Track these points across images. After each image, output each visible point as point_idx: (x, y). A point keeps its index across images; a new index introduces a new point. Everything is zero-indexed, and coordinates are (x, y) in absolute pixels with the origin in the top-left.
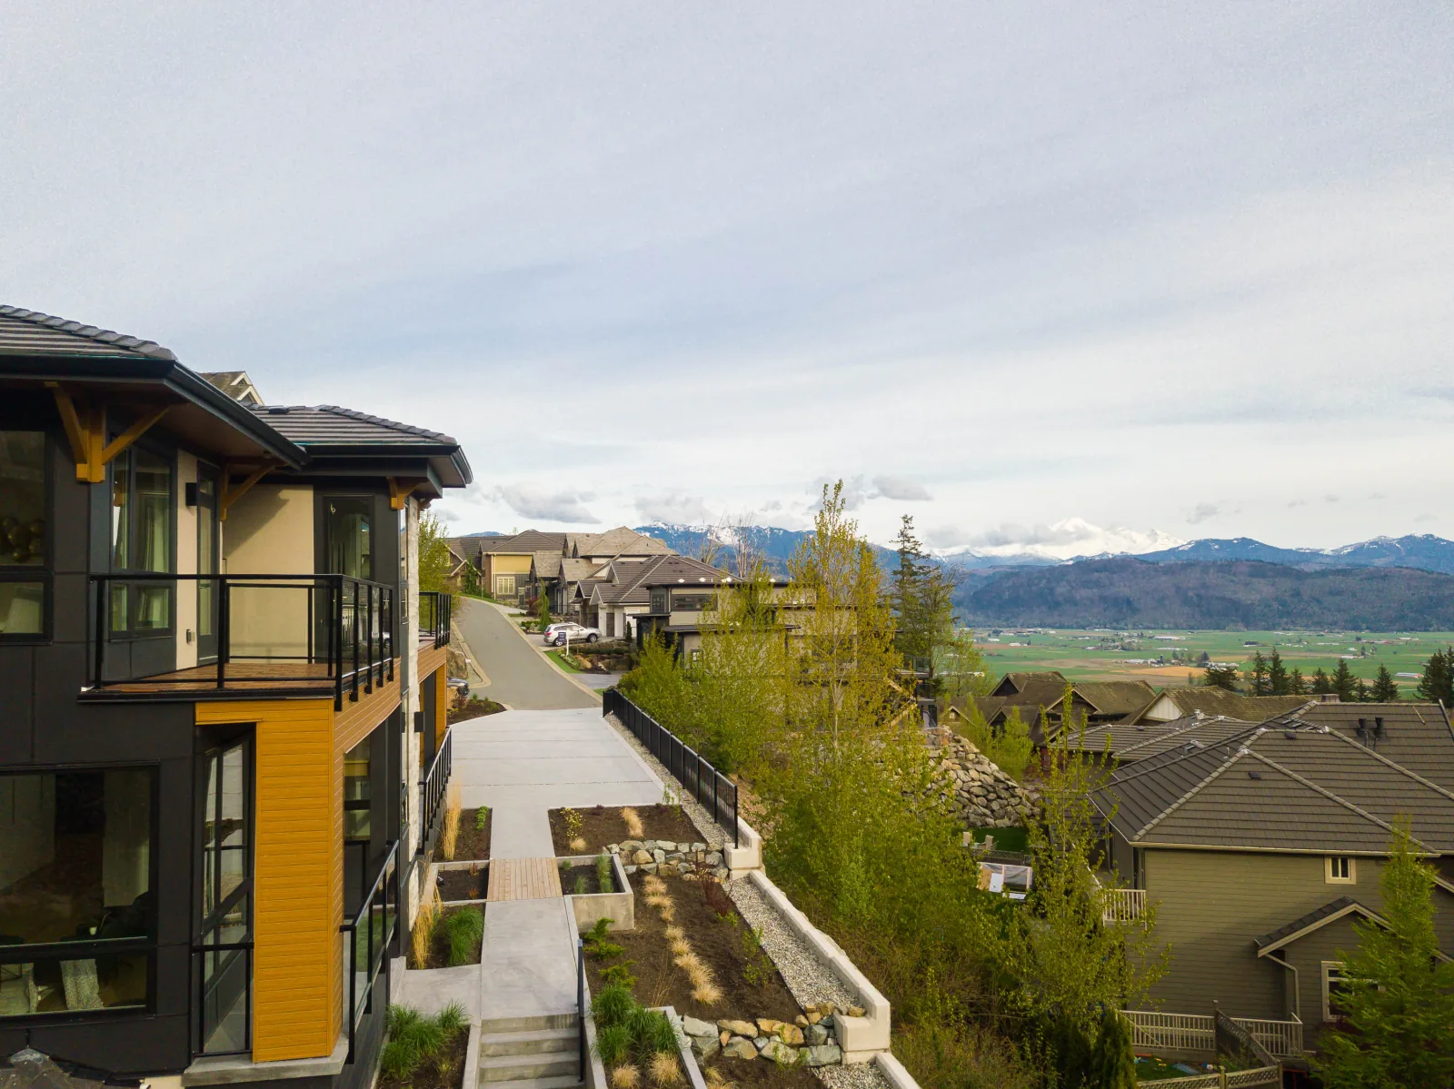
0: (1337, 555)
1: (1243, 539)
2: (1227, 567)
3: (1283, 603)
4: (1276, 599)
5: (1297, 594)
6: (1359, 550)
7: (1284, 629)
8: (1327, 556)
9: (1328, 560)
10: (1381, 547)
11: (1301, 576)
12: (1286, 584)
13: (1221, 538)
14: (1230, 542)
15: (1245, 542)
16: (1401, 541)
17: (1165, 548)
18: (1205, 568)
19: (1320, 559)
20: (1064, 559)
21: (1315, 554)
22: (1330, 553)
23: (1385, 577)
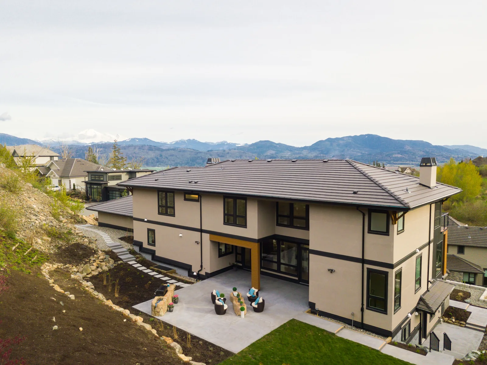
0: (171, 144)
1: (145, 138)
2: (141, 147)
3: (157, 159)
4: (156, 157)
5: (161, 156)
6: (177, 143)
7: (158, 166)
8: (168, 144)
9: (168, 146)
10: (182, 142)
11: (162, 150)
12: (158, 152)
13: (139, 138)
14: (141, 139)
15: (146, 139)
16: (187, 140)
17: (122, 140)
18: (135, 147)
19: (166, 146)
20: (88, 143)
21: (165, 144)
22: (169, 144)
23: (184, 151)
